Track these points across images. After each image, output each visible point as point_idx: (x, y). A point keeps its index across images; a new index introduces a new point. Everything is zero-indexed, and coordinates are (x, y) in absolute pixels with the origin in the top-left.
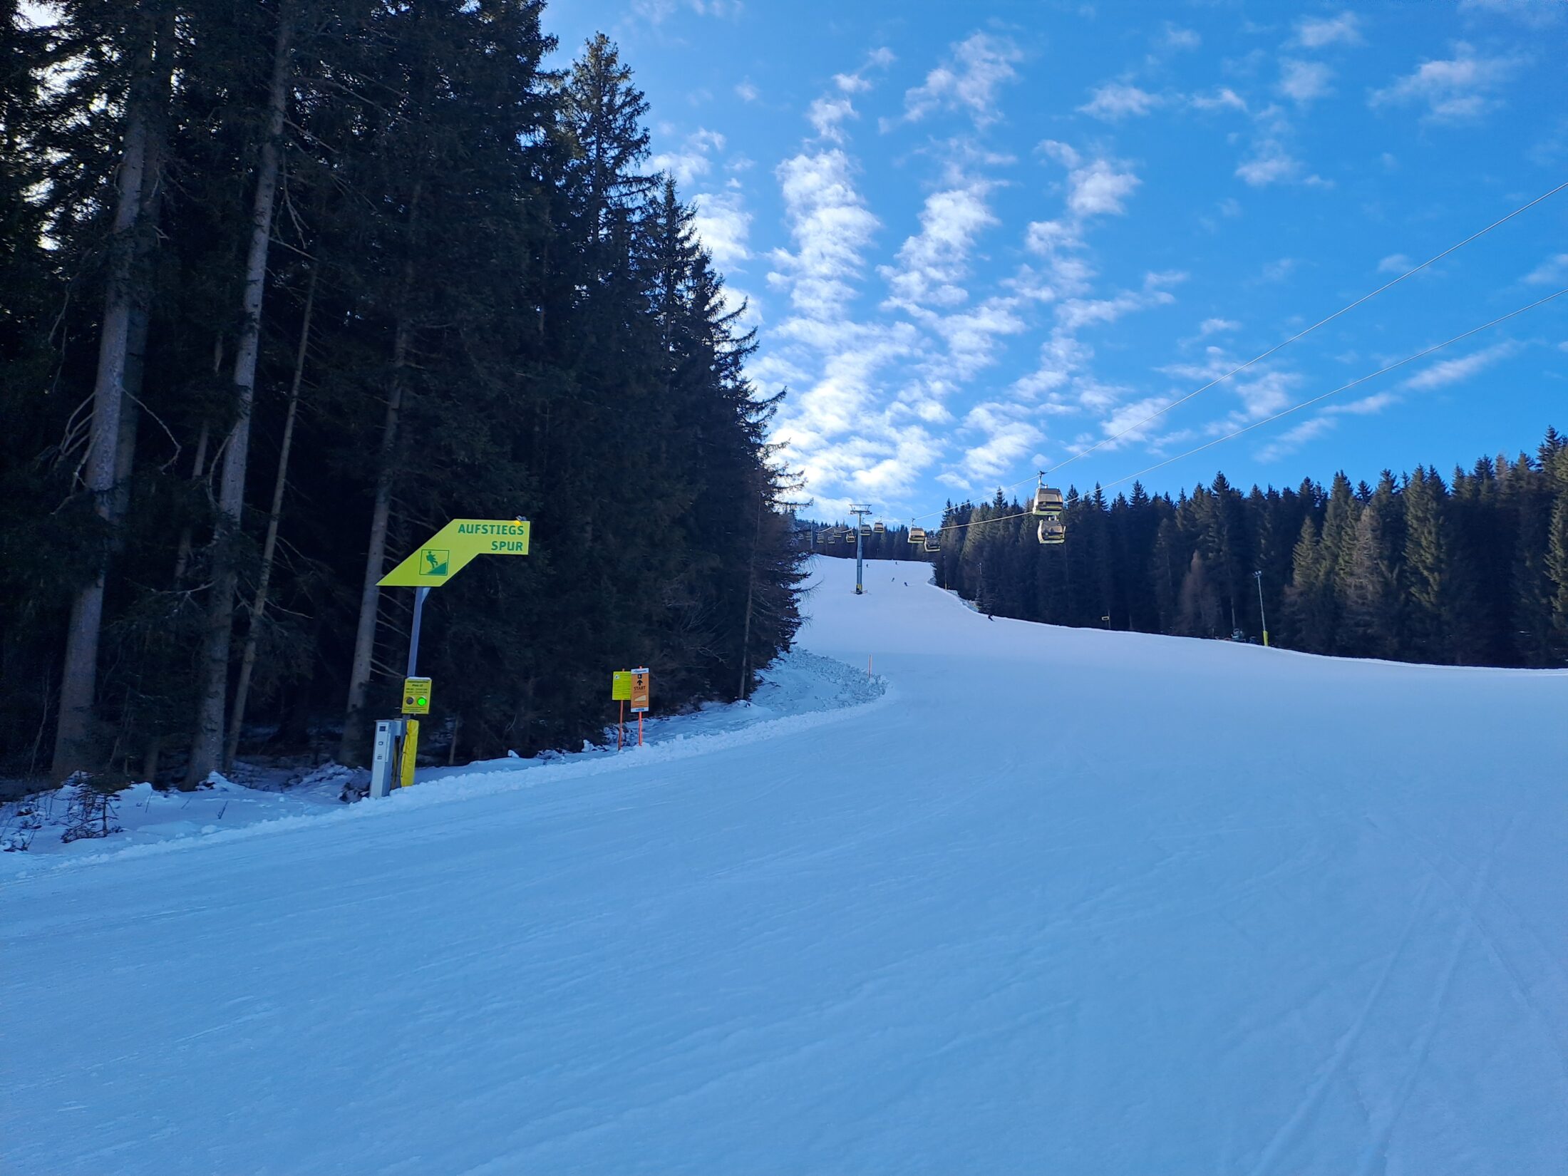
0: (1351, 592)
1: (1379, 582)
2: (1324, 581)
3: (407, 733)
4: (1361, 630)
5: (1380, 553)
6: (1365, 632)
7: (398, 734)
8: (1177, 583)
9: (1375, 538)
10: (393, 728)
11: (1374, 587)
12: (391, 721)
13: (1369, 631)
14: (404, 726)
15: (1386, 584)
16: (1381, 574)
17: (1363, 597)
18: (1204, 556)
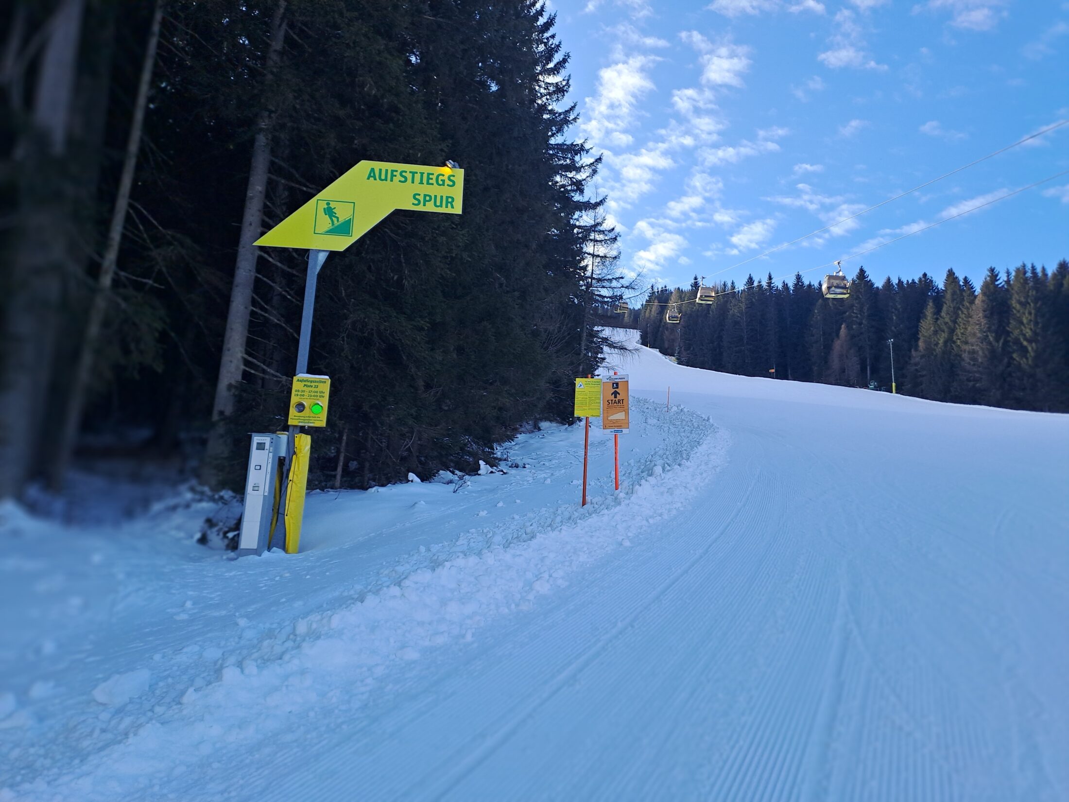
0: (965, 356)
1: (987, 348)
2: (943, 348)
3: (295, 453)
4: (971, 384)
5: (989, 328)
6: (974, 386)
7: (283, 453)
8: (828, 347)
9: (985, 317)
10: (275, 445)
11: (983, 353)
12: (274, 436)
13: (978, 385)
14: (291, 444)
15: (993, 351)
16: (990, 343)
17: (974, 359)
18: (849, 327)
